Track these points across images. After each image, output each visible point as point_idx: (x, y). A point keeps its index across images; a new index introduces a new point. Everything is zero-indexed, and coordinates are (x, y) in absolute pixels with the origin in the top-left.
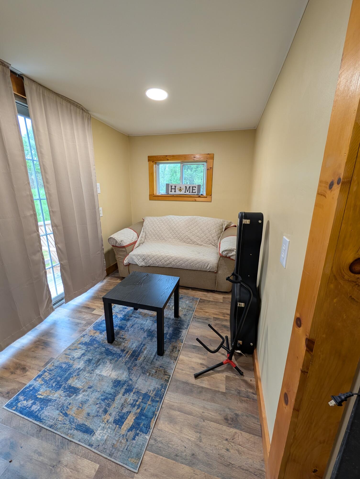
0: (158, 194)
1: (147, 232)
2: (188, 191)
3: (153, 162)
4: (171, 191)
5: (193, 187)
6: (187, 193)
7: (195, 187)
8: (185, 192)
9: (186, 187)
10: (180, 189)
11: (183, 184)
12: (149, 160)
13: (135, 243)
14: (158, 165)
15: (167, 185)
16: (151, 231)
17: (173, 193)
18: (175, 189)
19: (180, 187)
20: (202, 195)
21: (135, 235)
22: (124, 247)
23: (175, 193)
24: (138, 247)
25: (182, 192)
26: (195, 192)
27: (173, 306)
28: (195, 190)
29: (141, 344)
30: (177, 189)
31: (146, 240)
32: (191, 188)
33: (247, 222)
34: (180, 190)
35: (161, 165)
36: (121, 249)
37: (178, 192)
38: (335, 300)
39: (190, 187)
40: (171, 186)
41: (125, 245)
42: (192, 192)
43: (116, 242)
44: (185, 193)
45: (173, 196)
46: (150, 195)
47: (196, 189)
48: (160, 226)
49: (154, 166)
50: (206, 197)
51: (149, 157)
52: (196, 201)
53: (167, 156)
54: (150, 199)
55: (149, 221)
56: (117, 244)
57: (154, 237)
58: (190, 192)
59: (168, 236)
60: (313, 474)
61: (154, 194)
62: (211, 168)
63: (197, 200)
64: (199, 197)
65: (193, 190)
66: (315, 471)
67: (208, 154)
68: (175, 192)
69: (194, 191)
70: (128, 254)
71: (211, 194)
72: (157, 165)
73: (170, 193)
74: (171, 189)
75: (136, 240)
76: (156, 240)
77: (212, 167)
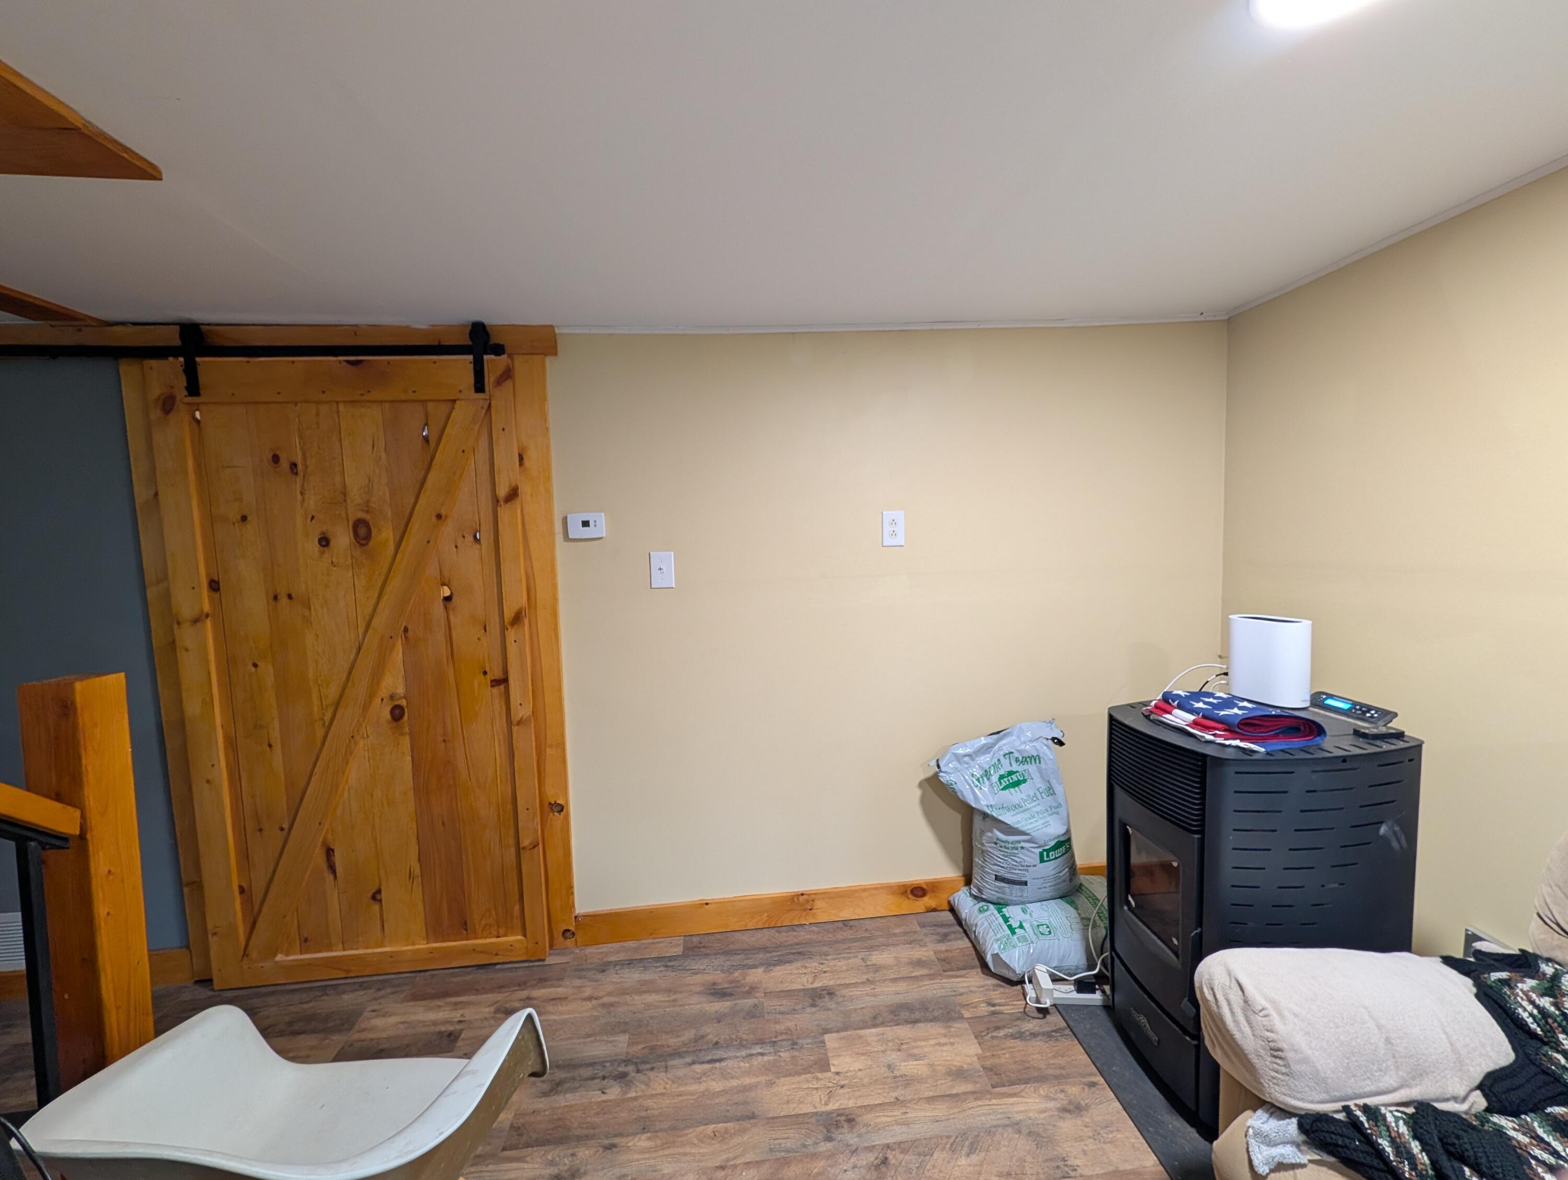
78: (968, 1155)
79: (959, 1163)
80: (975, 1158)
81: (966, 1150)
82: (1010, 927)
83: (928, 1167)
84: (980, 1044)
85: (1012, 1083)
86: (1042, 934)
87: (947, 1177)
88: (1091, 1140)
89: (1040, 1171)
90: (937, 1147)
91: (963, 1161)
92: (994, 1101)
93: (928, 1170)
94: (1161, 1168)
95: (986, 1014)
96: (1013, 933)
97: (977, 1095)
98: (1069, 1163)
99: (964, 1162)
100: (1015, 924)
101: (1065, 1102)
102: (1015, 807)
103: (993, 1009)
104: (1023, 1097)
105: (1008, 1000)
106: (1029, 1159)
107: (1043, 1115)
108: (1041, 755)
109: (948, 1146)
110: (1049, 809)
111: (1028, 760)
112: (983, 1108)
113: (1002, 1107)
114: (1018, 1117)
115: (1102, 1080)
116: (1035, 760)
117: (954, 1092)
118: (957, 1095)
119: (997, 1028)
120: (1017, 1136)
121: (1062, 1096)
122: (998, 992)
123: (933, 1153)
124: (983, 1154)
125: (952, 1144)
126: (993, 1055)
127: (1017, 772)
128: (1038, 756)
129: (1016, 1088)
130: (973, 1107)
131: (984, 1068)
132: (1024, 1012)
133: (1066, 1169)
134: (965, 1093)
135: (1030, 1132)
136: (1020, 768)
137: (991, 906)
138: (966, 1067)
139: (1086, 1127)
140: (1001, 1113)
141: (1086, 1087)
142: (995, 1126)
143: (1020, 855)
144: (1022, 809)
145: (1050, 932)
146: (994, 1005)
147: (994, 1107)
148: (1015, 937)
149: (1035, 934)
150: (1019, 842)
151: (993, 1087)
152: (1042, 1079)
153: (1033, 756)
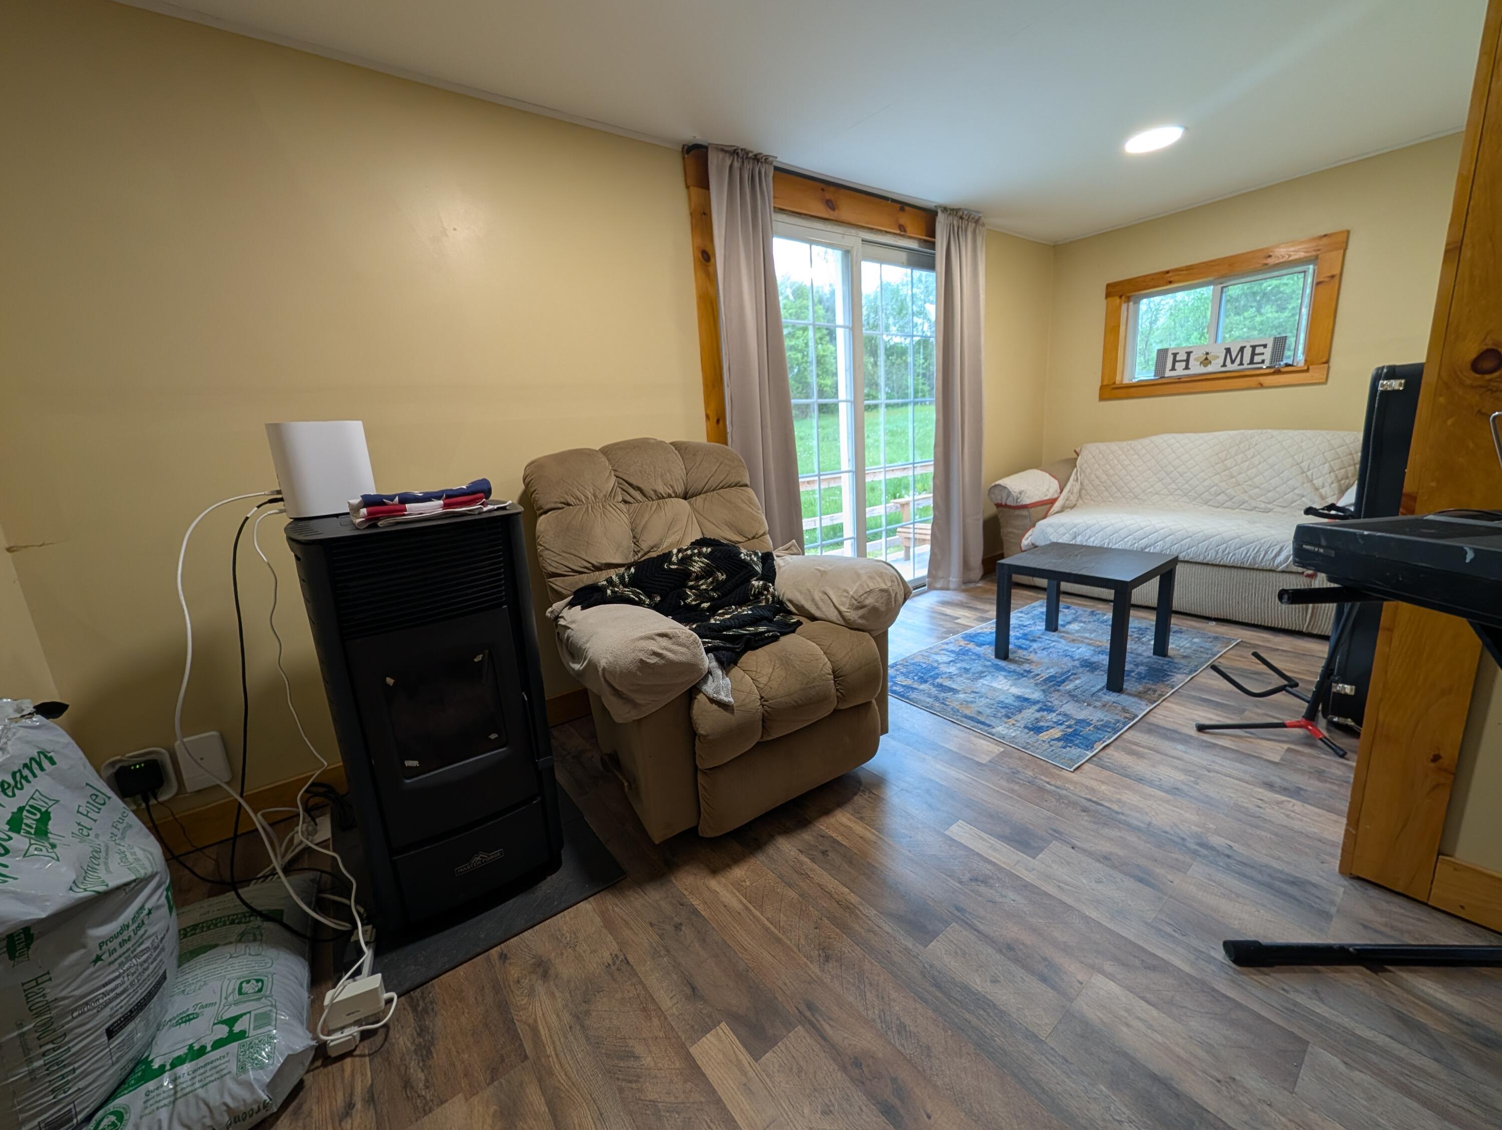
0: (1126, 381)
1: (1086, 482)
2: (1233, 362)
3: (1121, 297)
4: (1173, 369)
5: (1254, 348)
6: (1230, 367)
7: (1265, 346)
8: (1224, 365)
9: (1228, 351)
10: (1206, 359)
11: (1219, 341)
12: (1108, 295)
13: (1052, 502)
14: (1137, 302)
15: (1162, 353)
16: (1097, 477)
17: (1180, 370)
18: (1187, 361)
19: (1207, 354)
20: (1287, 365)
21: (1055, 484)
22: (1025, 507)
23: (1187, 372)
24: (1057, 512)
25: (1215, 366)
26: (1263, 362)
27: (1150, 640)
28: (1263, 354)
29: (1069, 671)
30: (1196, 359)
31: (1080, 501)
32: (1248, 353)
33: (1396, 384)
34: (1206, 361)
35: (1144, 304)
36: (1018, 512)
37: (1196, 368)
38: (1449, 422)
39: (1242, 349)
40: (1175, 355)
41: (1027, 501)
42: (1252, 362)
43: (1009, 493)
44: (1224, 369)
45: (1179, 381)
46: (1102, 387)
47: (1268, 352)
48: (1126, 462)
49: (1124, 306)
50: (1307, 370)
51: (1108, 286)
52: (1261, 386)
53: (1168, 272)
54: (1102, 398)
55: (1090, 454)
56: (1010, 499)
57: (1106, 494)
58: (1241, 364)
59: (1151, 490)
60: (1432, 765)
61: (1114, 383)
62: (1333, 277)
63: (1265, 385)
64: (1275, 373)
65: (1253, 354)
66: (1436, 758)
67: (1325, 236)
68: (1187, 368)
69: (1257, 359)
70: (1034, 526)
71: (1324, 360)
72: (1131, 304)
73: (1168, 373)
74: (1175, 361)
75: (1056, 496)
76: (1111, 499)
77: (1336, 271)
78: (637, 1058)
79: (652, 1064)
80: (639, 1049)
81: (632, 1063)
82: (218, 1044)
83: (672, 1099)
84: (442, 1103)
85: (515, 1037)
86: (260, 990)
87: (673, 1072)
88: (577, 948)
89: (629, 983)
90: (640, 1099)
91: (648, 1061)
92: (550, 1050)
93: (676, 1098)
94: (591, 899)
95: (372, 1112)
96: (242, 1034)
97: (543, 1075)
98: (610, 962)
99: (649, 1059)
100: (222, 1031)
101: (534, 977)
102: (95, 858)
103: (359, 1106)
104: (535, 1021)
105: (339, 1085)
106: (619, 996)
107: (557, 994)
108: (48, 748)
109: (634, 1085)
110: (115, 831)
111: (26, 772)
112: (563, 1061)
113: (556, 1039)
114: (567, 1018)
115: (498, 949)
116: (39, 764)
117: (544, 1108)
118: (550, 1104)
119: (407, 1084)
120: (594, 1014)
121: (525, 982)
122: (315, 1108)
123: (650, 1101)
124: (631, 1042)
125: (630, 1082)
126: (465, 1075)
127: (21, 809)
128: (42, 753)
129: (522, 1030)
130: (566, 1074)
131: (493, 1080)
132: (369, 1055)
133: (618, 962)
134: (544, 1093)
135: (585, 1002)
136: (21, 798)
137: (118, 1103)
138: (493, 1108)
139: (562, 954)
140: (566, 1038)
141: (508, 962)
142: (587, 1038)
143: (151, 931)
144: (103, 854)
145: (258, 981)
146: (350, 1106)
147: (559, 1048)
148: (252, 1033)
149: (259, 999)
150: (142, 908)
151: (526, 1057)
152: (504, 1007)
153: (32, 759)
